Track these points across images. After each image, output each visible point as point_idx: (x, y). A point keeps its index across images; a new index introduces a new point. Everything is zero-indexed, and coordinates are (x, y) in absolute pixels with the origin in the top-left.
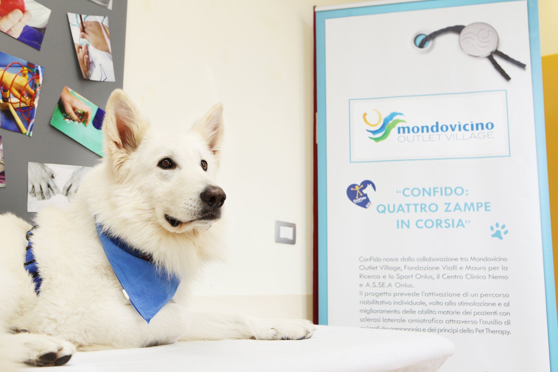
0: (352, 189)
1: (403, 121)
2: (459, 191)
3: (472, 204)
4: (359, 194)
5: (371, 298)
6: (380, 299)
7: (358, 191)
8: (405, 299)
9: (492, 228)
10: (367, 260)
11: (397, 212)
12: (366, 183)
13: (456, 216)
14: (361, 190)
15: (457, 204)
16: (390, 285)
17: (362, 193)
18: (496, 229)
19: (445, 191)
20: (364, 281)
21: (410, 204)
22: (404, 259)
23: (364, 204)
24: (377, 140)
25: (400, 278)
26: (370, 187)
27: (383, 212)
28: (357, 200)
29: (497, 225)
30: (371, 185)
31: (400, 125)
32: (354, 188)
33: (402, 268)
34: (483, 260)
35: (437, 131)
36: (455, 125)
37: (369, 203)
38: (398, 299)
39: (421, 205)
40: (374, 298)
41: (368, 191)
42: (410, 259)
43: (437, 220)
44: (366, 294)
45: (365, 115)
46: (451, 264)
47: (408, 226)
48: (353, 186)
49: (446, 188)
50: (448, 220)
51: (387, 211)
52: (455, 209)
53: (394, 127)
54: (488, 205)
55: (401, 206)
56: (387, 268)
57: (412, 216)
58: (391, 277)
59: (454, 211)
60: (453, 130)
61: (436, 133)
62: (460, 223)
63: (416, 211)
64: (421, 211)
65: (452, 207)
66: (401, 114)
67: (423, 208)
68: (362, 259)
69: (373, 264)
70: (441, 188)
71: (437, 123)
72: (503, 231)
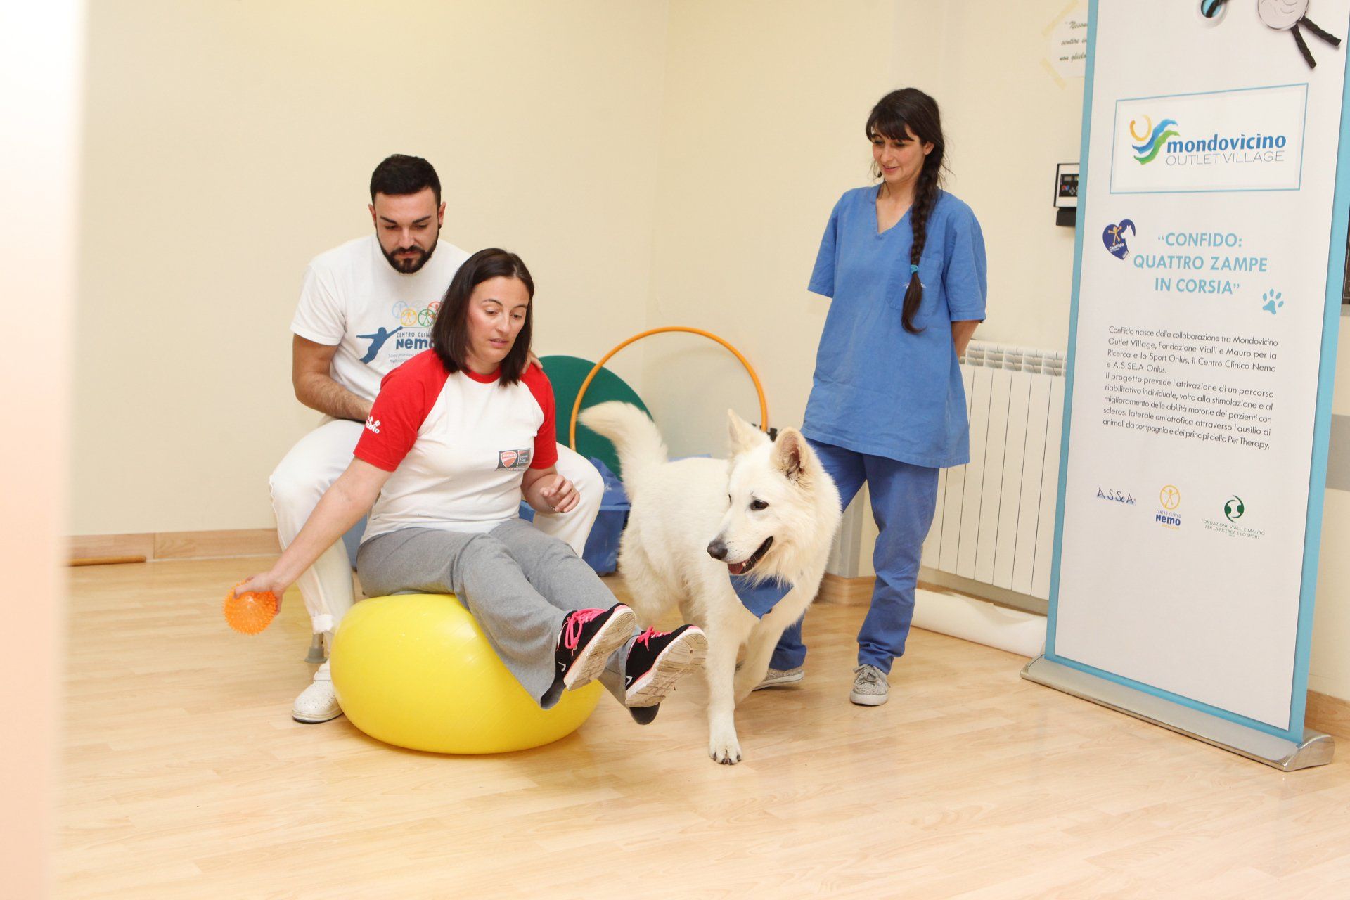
0: (1109, 232)
1: (1176, 134)
2: (1231, 240)
3: (1245, 260)
4: (1117, 239)
5: (1118, 383)
6: (1128, 385)
7: (1116, 235)
8: (1156, 387)
9: (1265, 297)
10: (1117, 331)
11: (1158, 267)
12: (1126, 223)
13: (1223, 276)
14: (1119, 233)
15: (1227, 259)
16: (1141, 367)
17: (1120, 237)
18: (1269, 298)
19: (1216, 239)
20: (1112, 360)
21: (1174, 257)
22: (1159, 334)
23: (1120, 253)
24: (1143, 161)
25: (1154, 358)
26: (1129, 229)
27: (1141, 265)
28: (1113, 248)
29: (1272, 293)
30: (1130, 227)
31: (1172, 139)
32: (1112, 230)
33: (1157, 345)
34: (1249, 342)
35: (1215, 149)
36: (1238, 140)
37: (1126, 252)
38: (1149, 387)
39: (1186, 257)
40: (1122, 383)
41: (1127, 234)
42: (1166, 334)
43: (1200, 281)
44: (1114, 377)
45: (1133, 123)
46: (1209, 344)
47: (1168, 288)
48: (1111, 227)
49: (1215, 235)
50: (1214, 281)
51: (1146, 266)
52: (1224, 266)
53: (1163, 142)
54: (1264, 262)
55: (1162, 258)
56: (1139, 344)
57: (1174, 274)
58: (1143, 357)
59: (1222, 269)
60: (1234, 147)
61: (1213, 152)
62: (1228, 288)
63: (1179, 267)
64: (1185, 268)
65: (1219, 264)
66: (1173, 123)
67: (1187, 262)
68: (1112, 330)
69: (1124, 337)
70: (1210, 235)
71: (1216, 136)
72: (1277, 302)
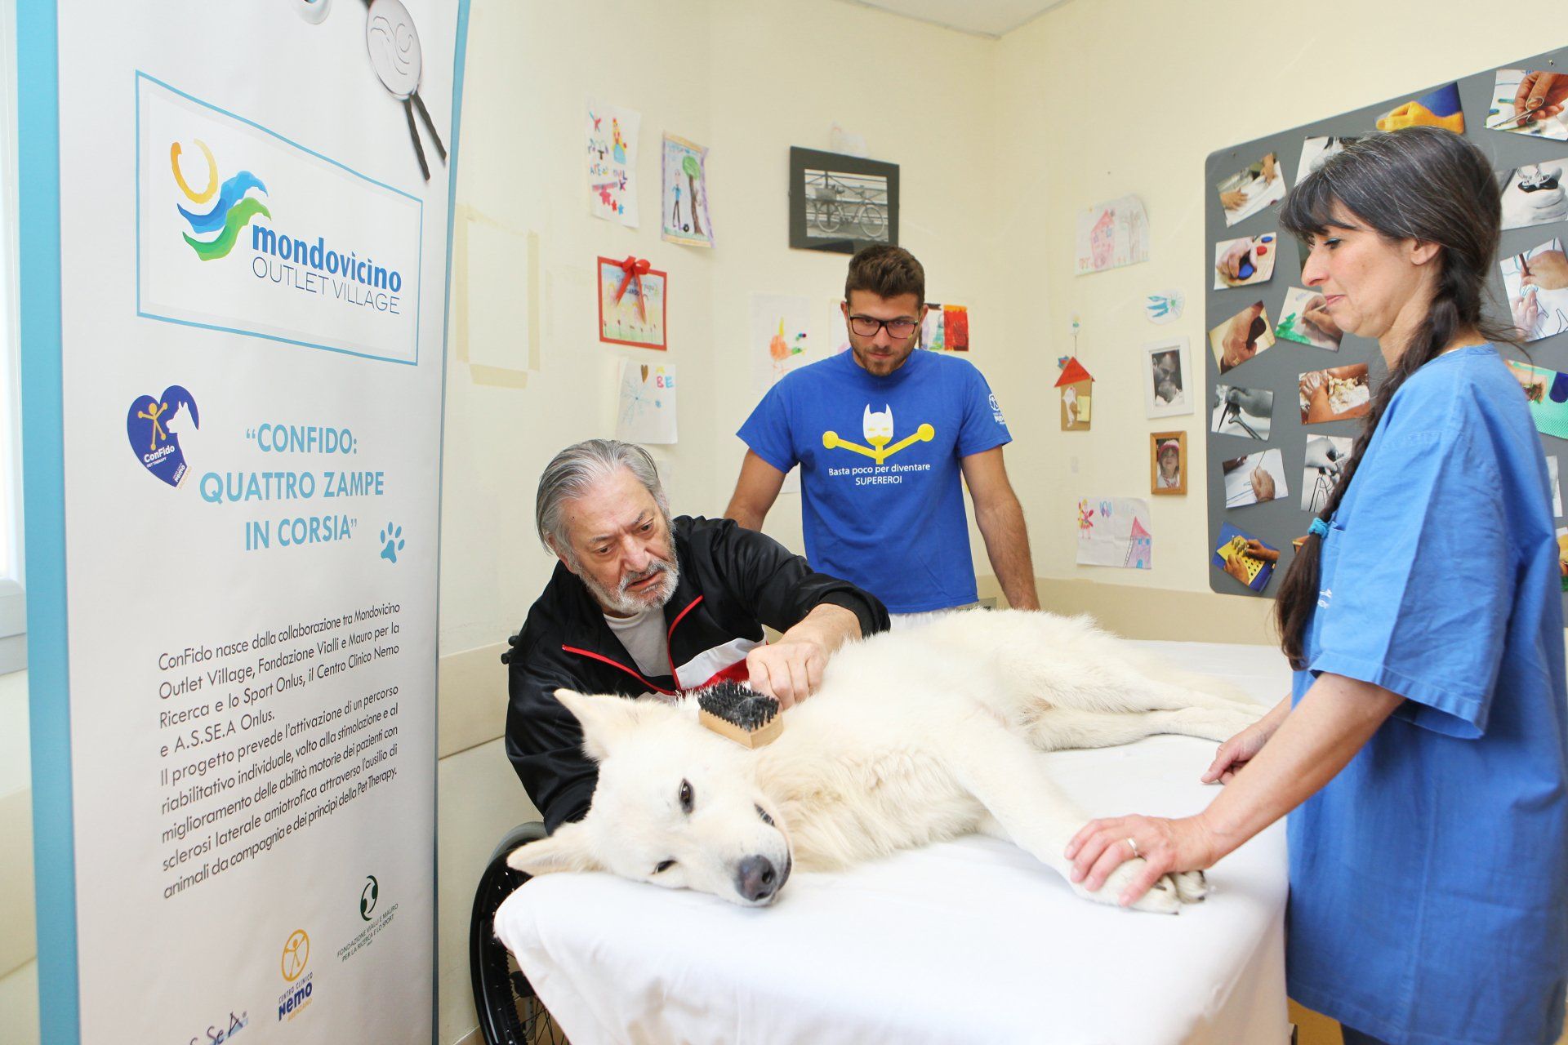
0: (141, 415)
1: (264, 211)
2: (346, 441)
4: (158, 435)
5: (186, 784)
6: (209, 779)
7: (156, 423)
8: (260, 757)
9: (384, 537)
10: (177, 661)
11: (247, 497)
12: (176, 396)
13: (340, 507)
14: (162, 420)
15: (342, 477)
16: (230, 727)
17: (166, 430)
18: (388, 538)
19: (327, 440)
20: (170, 735)
21: (271, 475)
22: (258, 643)
23: (169, 470)
24: (203, 250)
25: (251, 698)
26: (183, 410)
27: (216, 497)
28: (153, 457)
29: (390, 528)
30: (185, 405)
31: (257, 219)
32: (146, 410)
33: (255, 668)
34: (369, 615)
35: (321, 265)
36: (348, 260)
37: (181, 467)
38: (247, 763)
39: (289, 475)
40: (196, 780)
41: (180, 423)
42: (267, 639)
43: (311, 521)
44: (178, 775)
45: (176, 148)
46: (329, 636)
47: (266, 542)
48: (143, 403)
49: (327, 431)
50: (328, 519)
51: (224, 497)
52: (339, 489)
53: (243, 221)
54: (380, 479)
55: (253, 478)
56: (225, 676)
57: (273, 510)
58: (233, 702)
59: (338, 494)
60: (345, 271)
62: (345, 527)
63: (279, 495)
64: (288, 495)
65: (334, 485)
66: (260, 185)
67: (291, 485)
68: (165, 663)
69: (192, 671)
70: (321, 429)
71: (321, 242)
72: (396, 542)
